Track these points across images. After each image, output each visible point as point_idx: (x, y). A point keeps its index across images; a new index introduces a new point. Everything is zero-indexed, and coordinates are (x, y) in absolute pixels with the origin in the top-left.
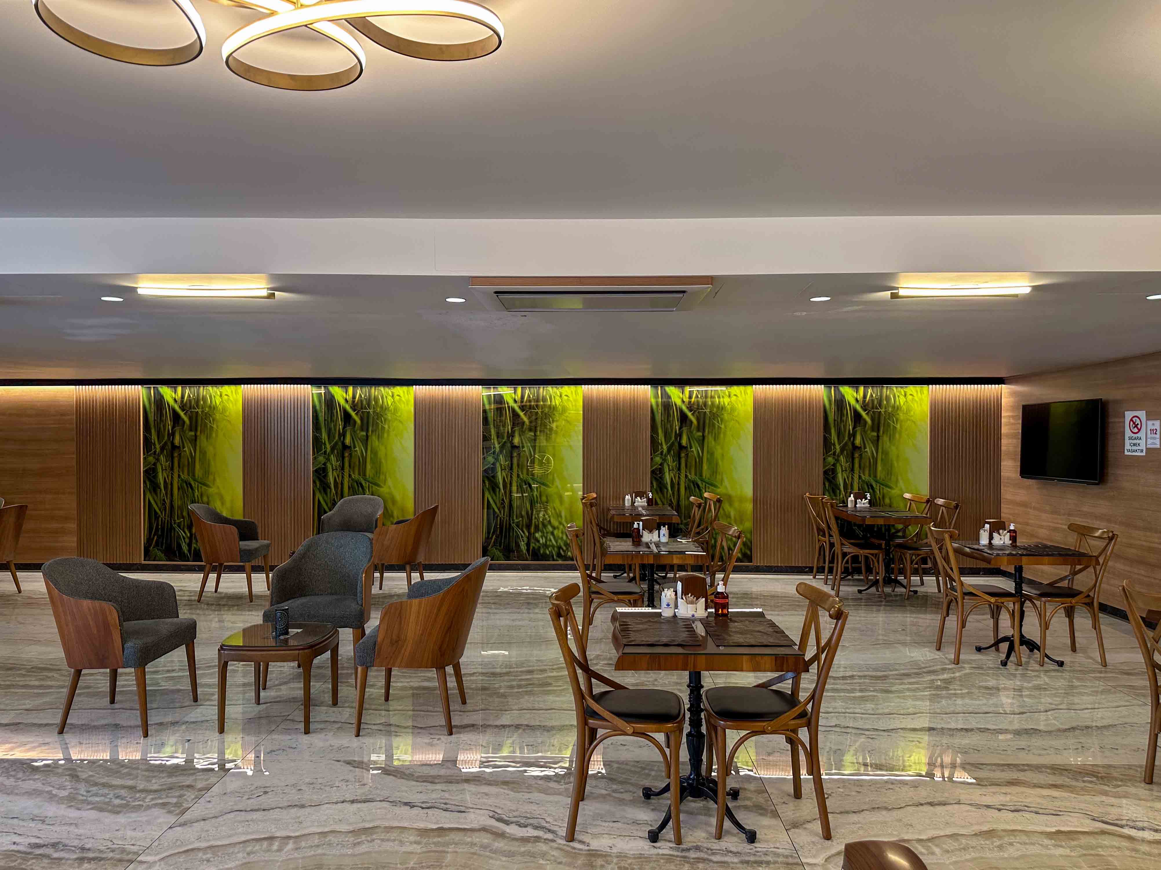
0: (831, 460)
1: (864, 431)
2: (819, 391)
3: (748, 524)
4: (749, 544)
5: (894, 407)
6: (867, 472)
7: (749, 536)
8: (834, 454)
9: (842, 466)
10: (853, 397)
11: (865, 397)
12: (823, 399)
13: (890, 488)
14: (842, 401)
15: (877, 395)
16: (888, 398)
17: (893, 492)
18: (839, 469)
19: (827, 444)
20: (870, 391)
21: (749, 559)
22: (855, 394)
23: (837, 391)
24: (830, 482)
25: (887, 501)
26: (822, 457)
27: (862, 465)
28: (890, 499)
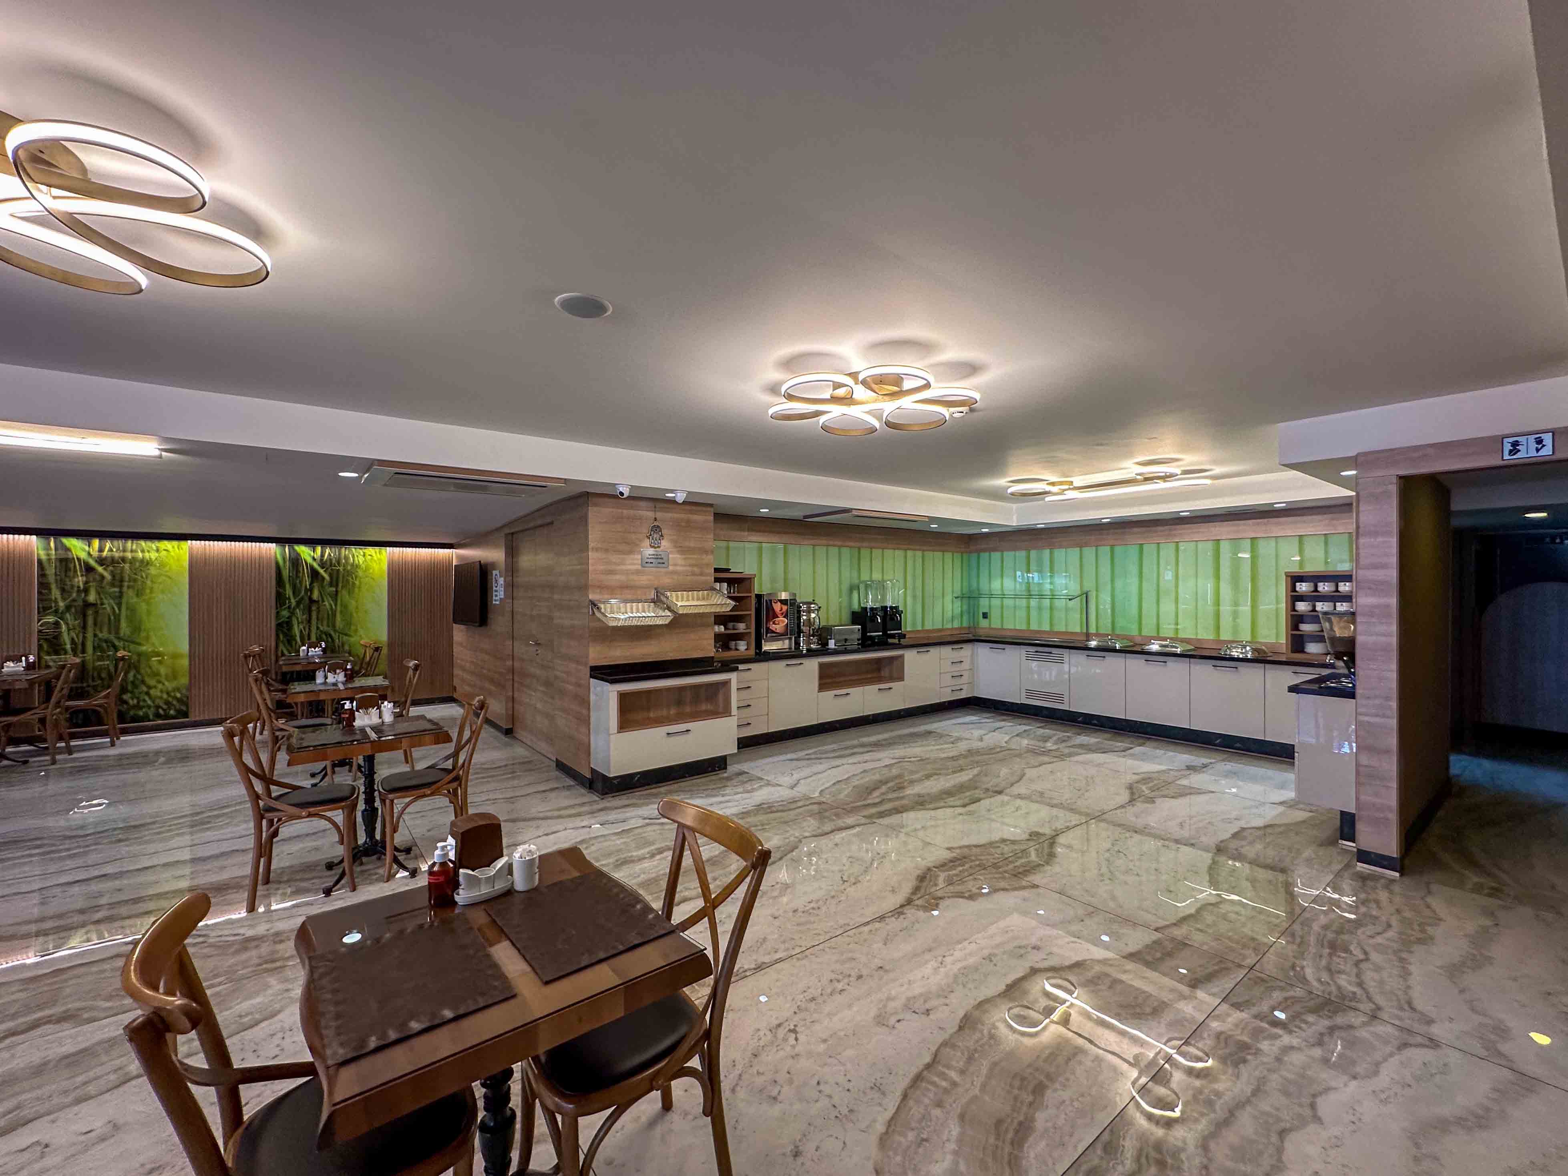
0: (285, 613)
1: (322, 587)
2: (271, 549)
3: (184, 680)
4: (185, 699)
5: (352, 565)
6: (325, 623)
7: (184, 691)
8: (289, 607)
9: (298, 619)
10: (310, 555)
11: (322, 555)
12: (276, 558)
13: (349, 636)
14: (298, 560)
15: (335, 554)
16: (346, 558)
17: (352, 639)
18: (295, 622)
19: (280, 599)
20: (328, 551)
21: (185, 715)
22: (312, 554)
23: (292, 549)
24: (285, 635)
25: (347, 648)
26: (274, 611)
27: (320, 616)
28: (350, 647)
